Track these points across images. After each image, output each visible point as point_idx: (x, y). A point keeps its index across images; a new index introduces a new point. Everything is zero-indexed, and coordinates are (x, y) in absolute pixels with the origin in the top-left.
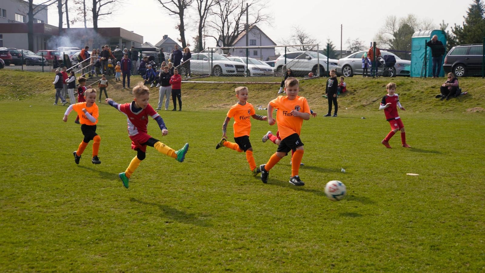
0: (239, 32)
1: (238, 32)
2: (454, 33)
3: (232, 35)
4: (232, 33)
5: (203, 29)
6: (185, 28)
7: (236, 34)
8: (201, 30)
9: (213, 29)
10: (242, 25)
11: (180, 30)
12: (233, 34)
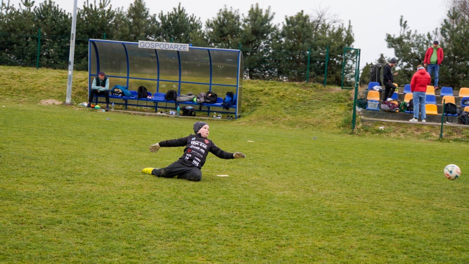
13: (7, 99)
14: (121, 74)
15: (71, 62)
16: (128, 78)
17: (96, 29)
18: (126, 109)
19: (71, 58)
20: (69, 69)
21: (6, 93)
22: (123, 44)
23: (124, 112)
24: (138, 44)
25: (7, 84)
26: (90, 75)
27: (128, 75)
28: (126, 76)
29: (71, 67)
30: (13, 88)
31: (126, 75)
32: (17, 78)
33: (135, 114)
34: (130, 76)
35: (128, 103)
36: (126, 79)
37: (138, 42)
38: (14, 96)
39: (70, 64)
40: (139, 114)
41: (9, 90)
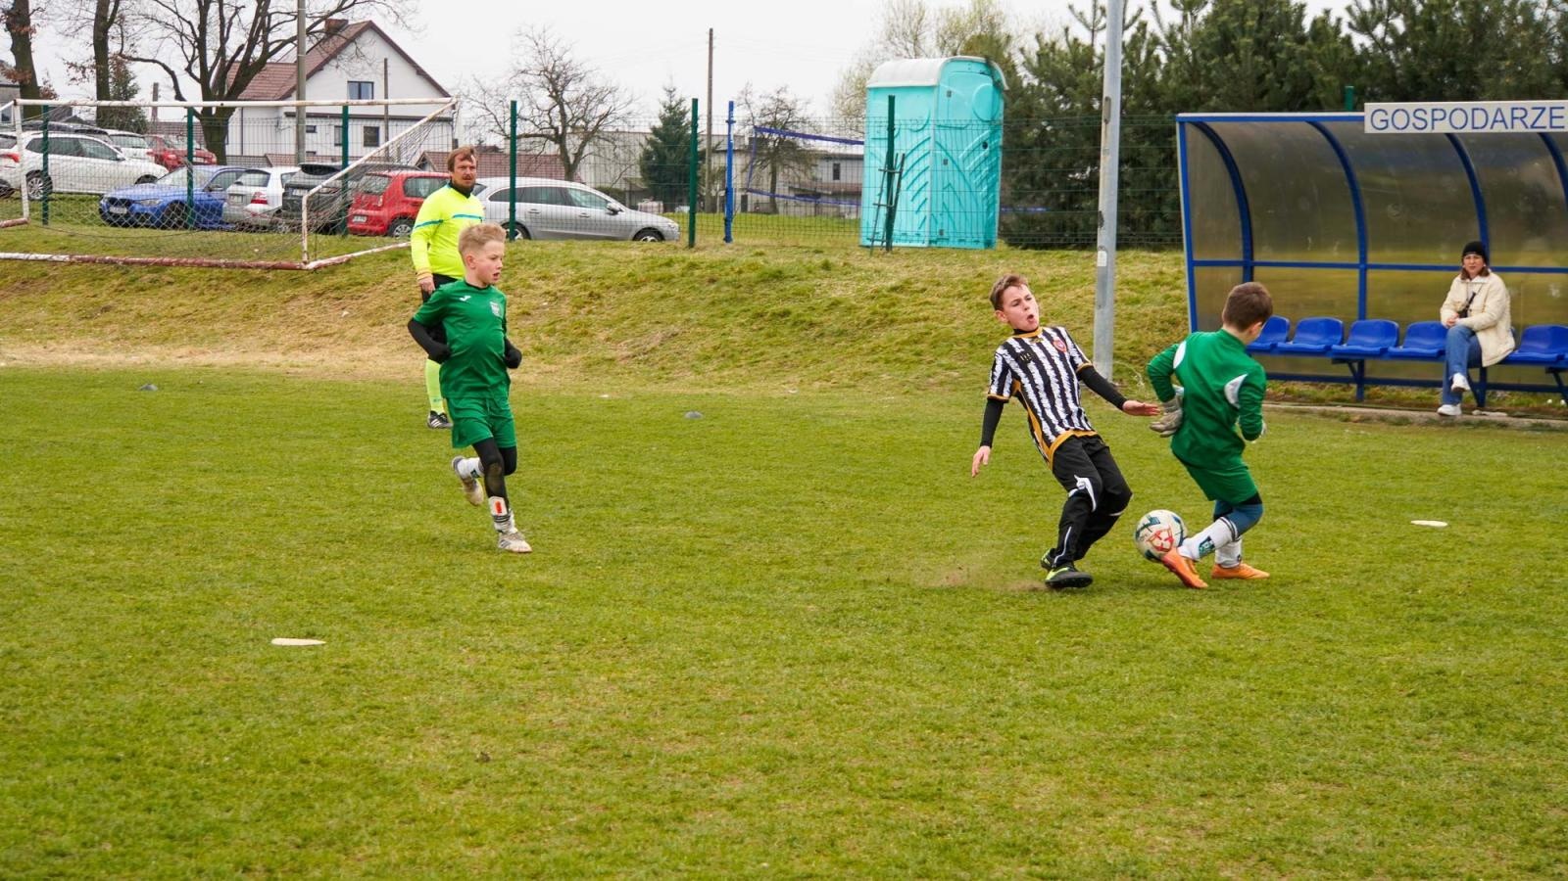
0: (271, 48)
1: (266, 46)
2: (1036, 72)
3: (240, 58)
4: (241, 48)
5: (113, 31)
6: (34, 20)
7: (257, 53)
8: (105, 31)
9: (157, 30)
10: (282, 17)
11: (9, 27)
12: (243, 53)
13: (885, 376)
14: (1334, 255)
15: (1105, 217)
16: (1364, 267)
17: (1425, 74)
18: (1359, 400)
19: (1107, 200)
20: (1099, 243)
21: (900, 355)
22: (1313, 122)
23: (1323, 414)
24: (1362, 119)
25: (926, 319)
26: (1192, 264)
27: (1363, 259)
28: (1356, 261)
29: (1106, 235)
30: (934, 333)
31: (1355, 258)
32: (978, 293)
33: (1365, 420)
34: (1373, 257)
35: (1367, 375)
36: (1355, 274)
37: (1362, 110)
38: (920, 362)
39: (1102, 225)
40: (1382, 419)
41: (916, 342)
